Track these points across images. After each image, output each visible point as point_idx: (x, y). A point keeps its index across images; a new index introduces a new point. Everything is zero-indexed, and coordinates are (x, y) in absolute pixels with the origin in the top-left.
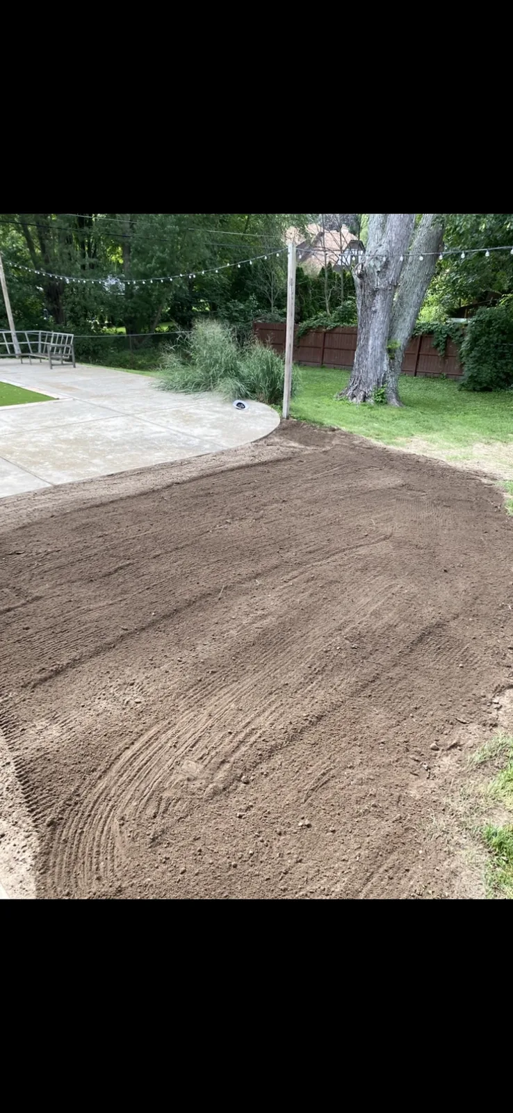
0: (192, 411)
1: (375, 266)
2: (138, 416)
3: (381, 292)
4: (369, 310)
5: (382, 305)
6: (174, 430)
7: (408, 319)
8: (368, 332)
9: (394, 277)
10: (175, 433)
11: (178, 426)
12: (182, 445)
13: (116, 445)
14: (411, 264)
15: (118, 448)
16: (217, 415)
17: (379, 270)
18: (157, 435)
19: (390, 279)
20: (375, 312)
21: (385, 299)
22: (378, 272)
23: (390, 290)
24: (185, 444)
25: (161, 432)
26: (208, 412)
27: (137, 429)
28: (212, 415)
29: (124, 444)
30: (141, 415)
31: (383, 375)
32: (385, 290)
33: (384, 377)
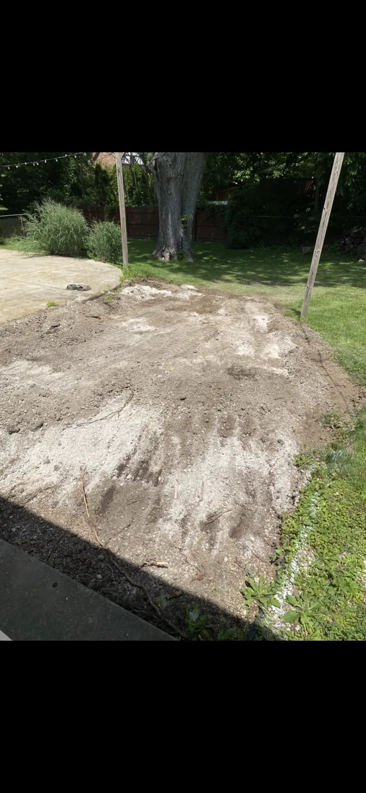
0: (54, 272)
1: (167, 161)
2: (12, 278)
3: (173, 180)
4: (166, 193)
5: (175, 188)
6: (49, 287)
7: (193, 199)
8: (167, 209)
9: (181, 168)
10: (49, 288)
11: (49, 283)
12: (59, 296)
13: (6, 301)
14: (190, 159)
15: (8, 302)
16: (75, 274)
17: (171, 163)
18: (36, 291)
19: (179, 170)
20: (171, 194)
21: (176, 185)
22: (170, 165)
23: (179, 178)
24: (61, 295)
25: (38, 289)
26: (67, 272)
27: (17, 288)
28: (71, 274)
29: (12, 300)
30: (15, 278)
31: (180, 240)
32: (176, 178)
33: (182, 242)
